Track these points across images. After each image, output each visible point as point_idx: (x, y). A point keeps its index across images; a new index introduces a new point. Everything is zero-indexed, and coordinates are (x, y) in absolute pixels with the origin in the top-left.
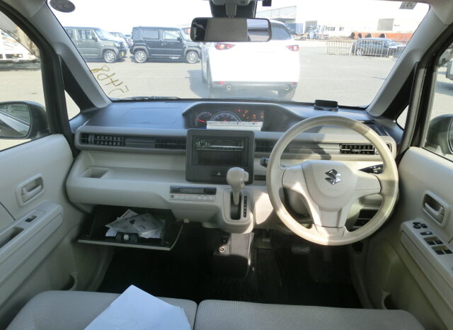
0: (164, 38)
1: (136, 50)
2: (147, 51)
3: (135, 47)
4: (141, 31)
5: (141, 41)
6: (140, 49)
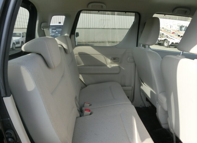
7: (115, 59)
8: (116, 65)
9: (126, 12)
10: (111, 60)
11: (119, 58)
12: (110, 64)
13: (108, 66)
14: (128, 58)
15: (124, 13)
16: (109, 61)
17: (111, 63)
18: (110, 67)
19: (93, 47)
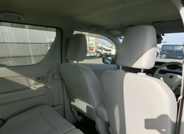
0: (176, 49)
1: (162, 53)
2: (167, 54)
3: (162, 52)
4: (166, 46)
5: (165, 50)
6: (164, 53)
7: (39, 78)
8: (41, 85)
9: (47, 27)
10: (35, 80)
11: (44, 77)
12: (34, 85)
13: (32, 88)
14: (55, 76)
15: (45, 28)
16: (32, 82)
17: (36, 84)
18: (35, 89)
19: (8, 68)
